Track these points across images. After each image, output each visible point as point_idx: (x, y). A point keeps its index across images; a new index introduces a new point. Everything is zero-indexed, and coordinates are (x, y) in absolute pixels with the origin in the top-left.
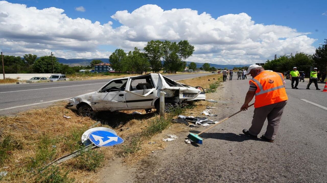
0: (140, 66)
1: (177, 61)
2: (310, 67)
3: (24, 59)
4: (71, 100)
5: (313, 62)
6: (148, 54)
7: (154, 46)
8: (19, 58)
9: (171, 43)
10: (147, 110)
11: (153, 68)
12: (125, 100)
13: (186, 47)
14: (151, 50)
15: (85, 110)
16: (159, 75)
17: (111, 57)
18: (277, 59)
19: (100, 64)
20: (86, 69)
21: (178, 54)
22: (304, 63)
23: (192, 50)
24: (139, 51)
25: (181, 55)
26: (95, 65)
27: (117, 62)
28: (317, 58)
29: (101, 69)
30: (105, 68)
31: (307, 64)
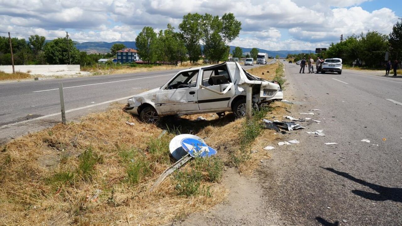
0: (174, 52)
1: (220, 45)
2: (385, 54)
3: (30, 43)
4: (131, 101)
5: (389, 46)
6: (184, 34)
7: (192, 22)
8: (23, 40)
9: (213, 17)
10: (219, 114)
11: (190, 55)
12: (196, 100)
13: (231, 24)
14: (188, 29)
15: (148, 113)
16: (236, 65)
17: (137, 39)
18: (344, 41)
19: (123, 50)
20: (107, 58)
21: (221, 34)
22: (378, 48)
23: (238, 29)
24: (174, 30)
25: (224, 35)
26: (117, 52)
27: (145, 46)
28: (393, 39)
29: (124, 58)
30: (129, 56)
31: (382, 48)
